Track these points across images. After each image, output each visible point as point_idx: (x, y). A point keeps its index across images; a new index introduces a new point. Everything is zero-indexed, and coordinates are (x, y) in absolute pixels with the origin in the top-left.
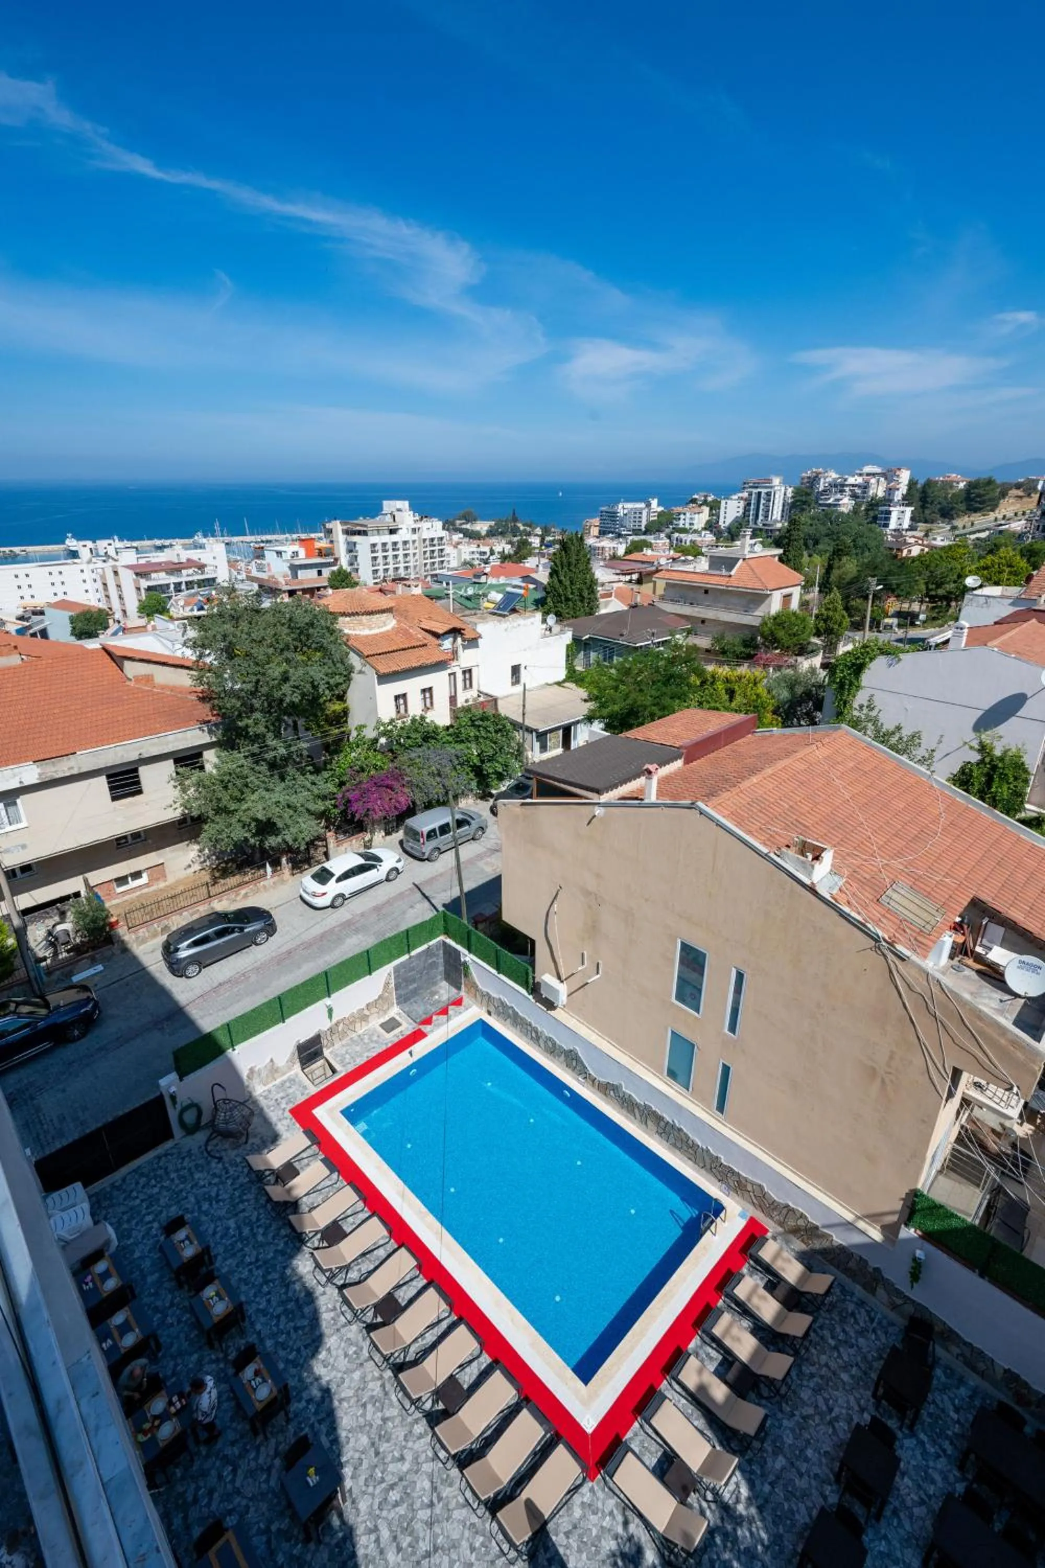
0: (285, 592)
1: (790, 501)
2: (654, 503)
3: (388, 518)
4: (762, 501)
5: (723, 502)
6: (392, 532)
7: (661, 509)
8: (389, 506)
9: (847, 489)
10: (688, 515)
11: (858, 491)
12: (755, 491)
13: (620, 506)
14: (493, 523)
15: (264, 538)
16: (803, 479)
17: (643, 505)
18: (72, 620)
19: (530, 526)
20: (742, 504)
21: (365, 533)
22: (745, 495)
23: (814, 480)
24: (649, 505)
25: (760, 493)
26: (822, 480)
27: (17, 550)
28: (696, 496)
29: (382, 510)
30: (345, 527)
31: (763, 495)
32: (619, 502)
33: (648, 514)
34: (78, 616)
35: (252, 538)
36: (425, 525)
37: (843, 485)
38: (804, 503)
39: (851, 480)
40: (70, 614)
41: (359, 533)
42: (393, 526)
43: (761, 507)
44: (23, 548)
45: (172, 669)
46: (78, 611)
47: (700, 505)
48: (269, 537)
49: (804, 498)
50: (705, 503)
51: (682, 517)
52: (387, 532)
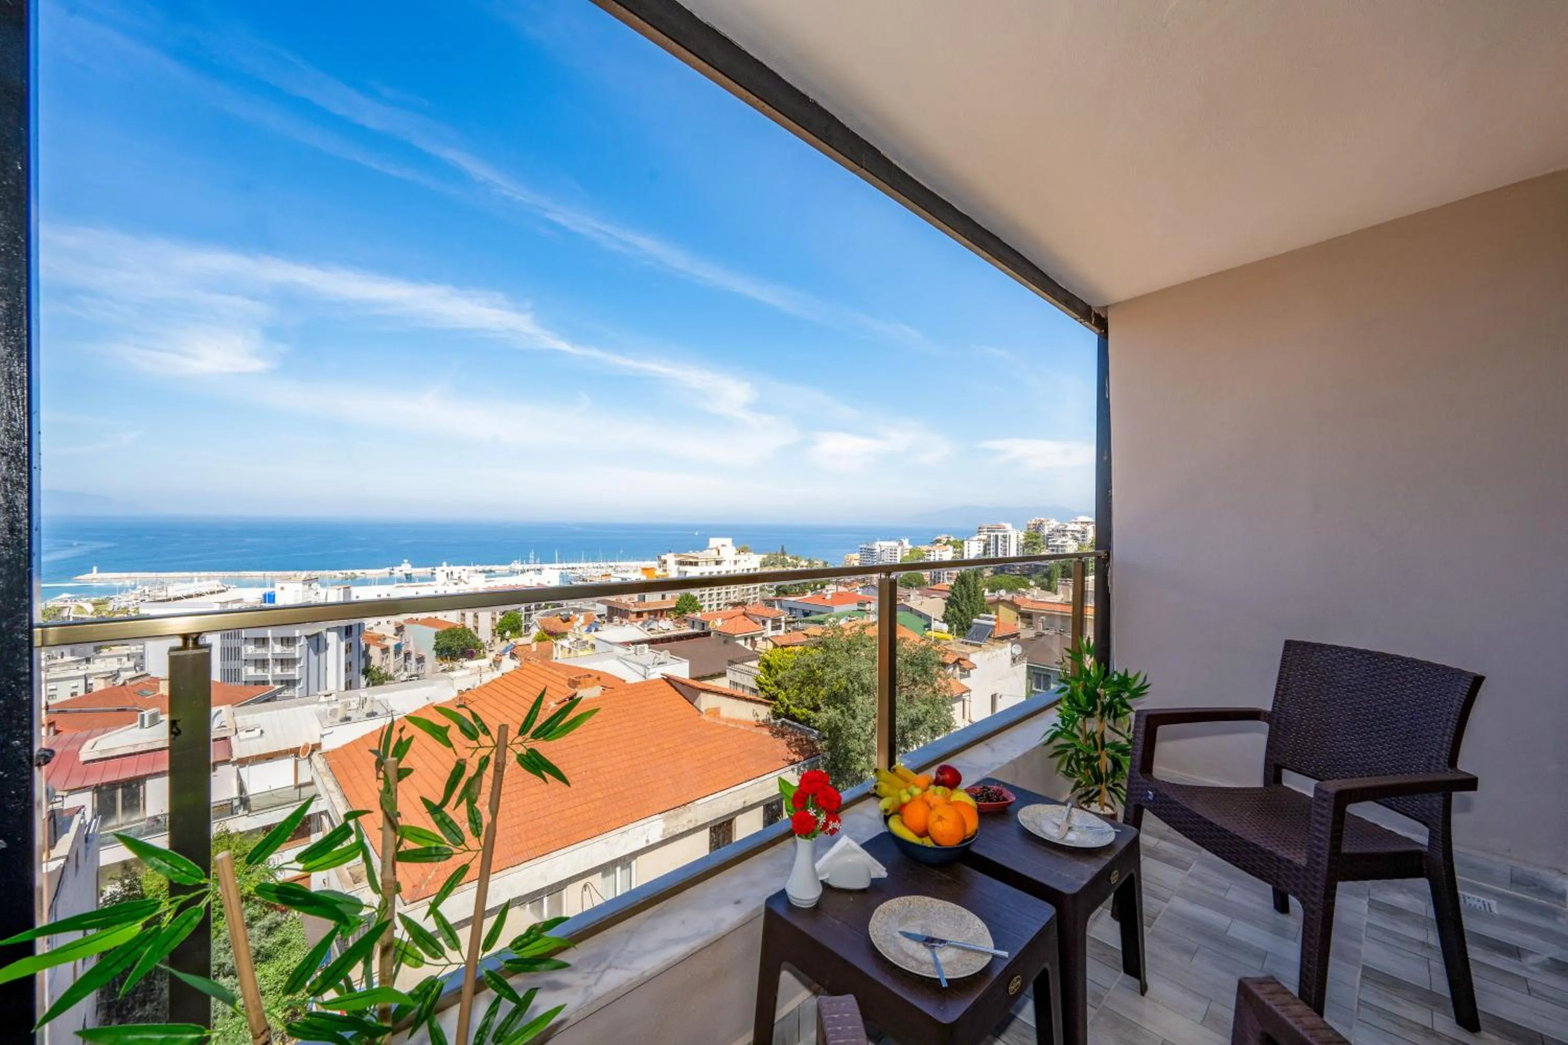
0: (633, 613)
1: (1023, 542)
2: (906, 542)
3: (715, 552)
4: (1000, 542)
5: (966, 543)
6: (718, 563)
7: (910, 547)
8: (714, 542)
9: (1068, 533)
10: (937, 552)
11: (1078, 535)
12: (992, 534)
13: (877, 543)
14: (765, 556)
15: (570, 565)
16: (1028, 525)
17: (894, 544)
18: (437, 636)
19: (796, 559)
20: (982, 544)
21: (696, 564)
22: (985, 537)
23: (1038, 527)
24: (901, 544)
25: (997, 536)
26: (1046, 527)
27: (358, 572)
28: (939, 537)
29: (708, 545)
30: (679, 559)
31: (1000, 537)
32: (876, 541)
33: (902, 550)
34: (444, 632)
35: (560, 566)
36: (742, 557)
37: (1064, 531)
38: (1035, 544)
39: (1071, 527)
40: (436, 630)
41: (691, 564)
42: (718, 558)
43: (1000, 547)
44: (363, 571)
45: (735, 701)
46: (446, 627)
47: (945, 545)
48: (574, 565)
49: (1034, 540)
50: (948, 543)
51: (932, 553)
52: (713, 563)
